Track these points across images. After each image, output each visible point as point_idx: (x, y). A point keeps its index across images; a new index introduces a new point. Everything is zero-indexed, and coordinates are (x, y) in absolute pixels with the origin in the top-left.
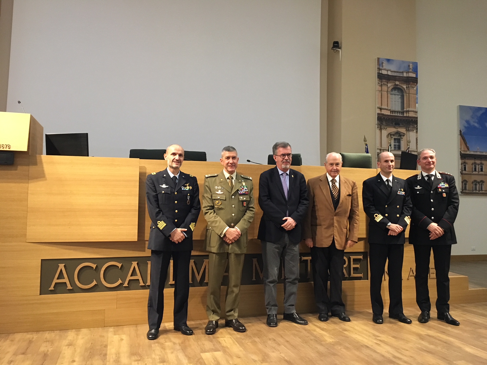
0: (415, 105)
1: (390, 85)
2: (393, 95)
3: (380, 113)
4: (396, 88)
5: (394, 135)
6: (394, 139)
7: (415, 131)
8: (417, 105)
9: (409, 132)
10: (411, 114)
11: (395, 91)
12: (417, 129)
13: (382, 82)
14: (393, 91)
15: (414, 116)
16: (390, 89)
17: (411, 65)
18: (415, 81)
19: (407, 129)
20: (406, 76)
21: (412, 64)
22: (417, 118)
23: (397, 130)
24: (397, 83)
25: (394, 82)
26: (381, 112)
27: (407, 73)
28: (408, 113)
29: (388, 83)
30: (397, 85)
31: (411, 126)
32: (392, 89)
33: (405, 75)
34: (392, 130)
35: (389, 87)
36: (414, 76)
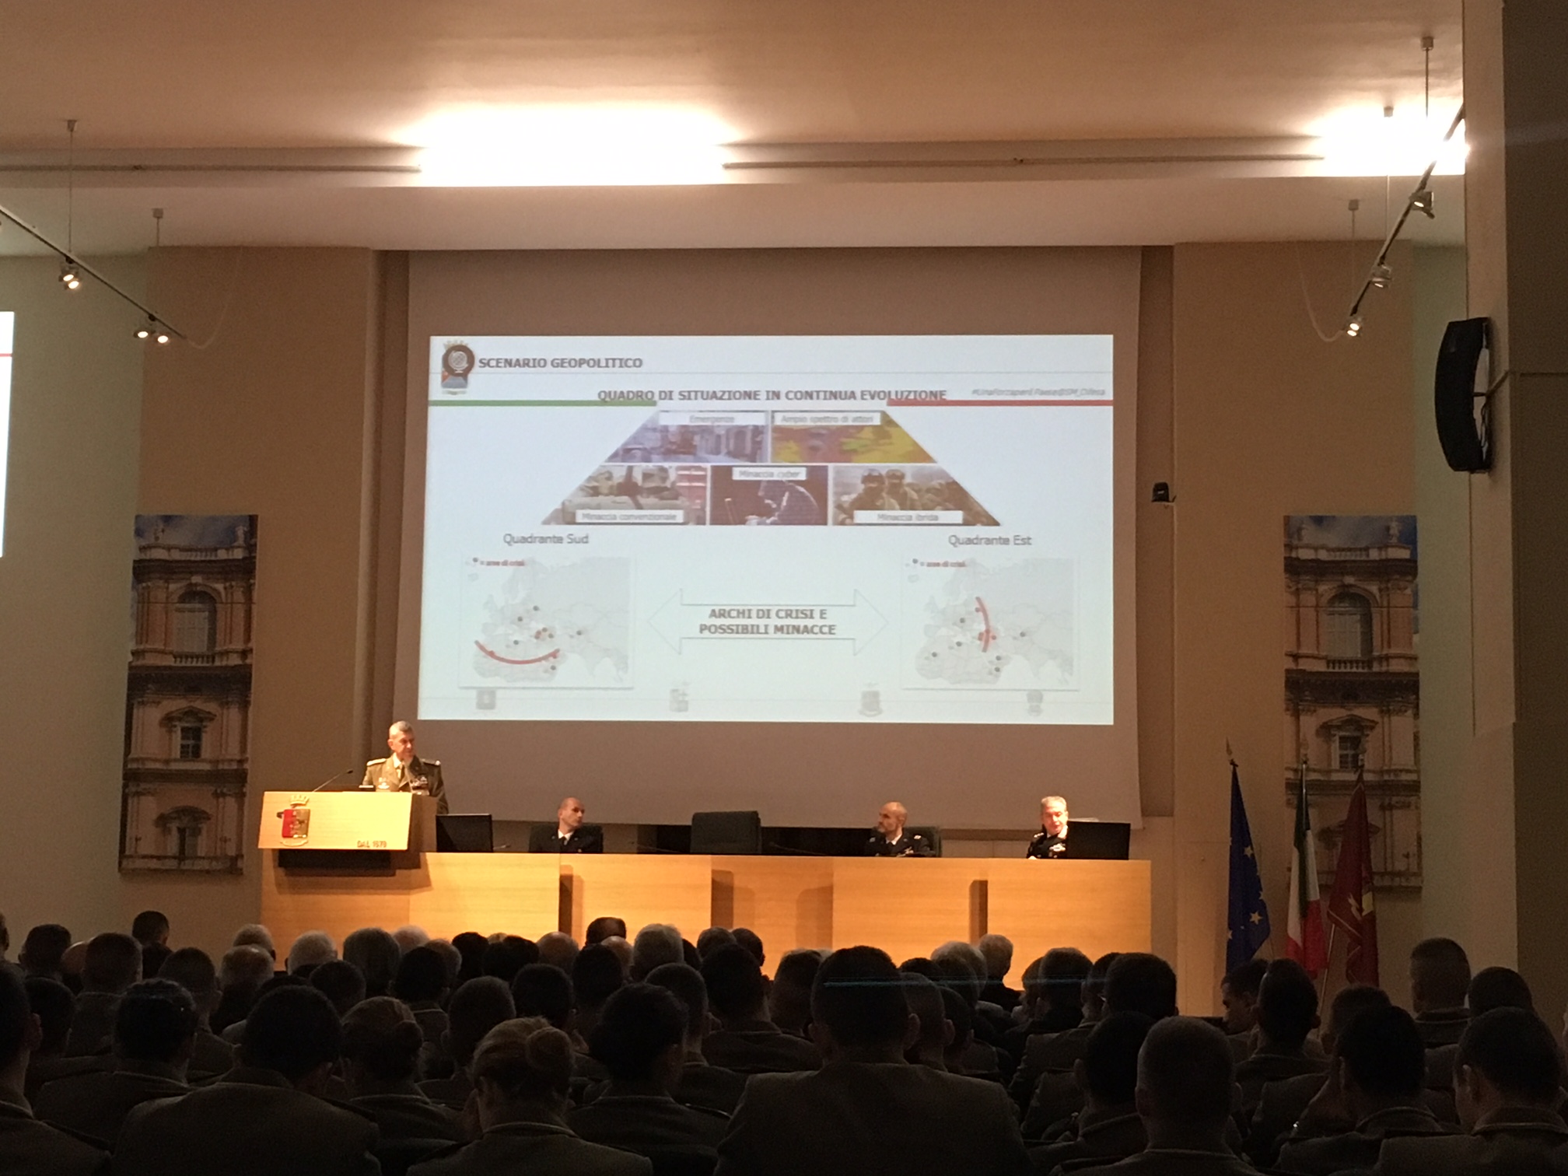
0: (1411, 639)
1: (1327, 589)
2: (1337, 616)
3: (1295, 668)
4: (1344, 595)
5: (1339, 728)
6: (1341, 738)
7: (1410, 712)
8: (1416, 638)
9: (1390, 716)
10: (1396, 666)
11: (1342, 605)
12: (1417, 707)
13: (1298, 583)
14: (1336, 605)
15: (1406, 669)
16: (1324, 600)
17: (1394, 524)
18: (1409, 568)
19: (1384, 708)
20: (1377, 559)
21: (1397, 523)
22: (1417, 674)
23: (1349, 713)
24: (1349, 580)
25: (1340, 578)
26: (1297, 664)
27: (1380, 549)
28: (1385, 664)
29: (1317, 581)
30: (1351, 586)
31: (1396, 699)
32: (1335, 597)
33: (1374, 555)
34: (1336, 714)
35: (1322, 595)
36: (1405, 554)
